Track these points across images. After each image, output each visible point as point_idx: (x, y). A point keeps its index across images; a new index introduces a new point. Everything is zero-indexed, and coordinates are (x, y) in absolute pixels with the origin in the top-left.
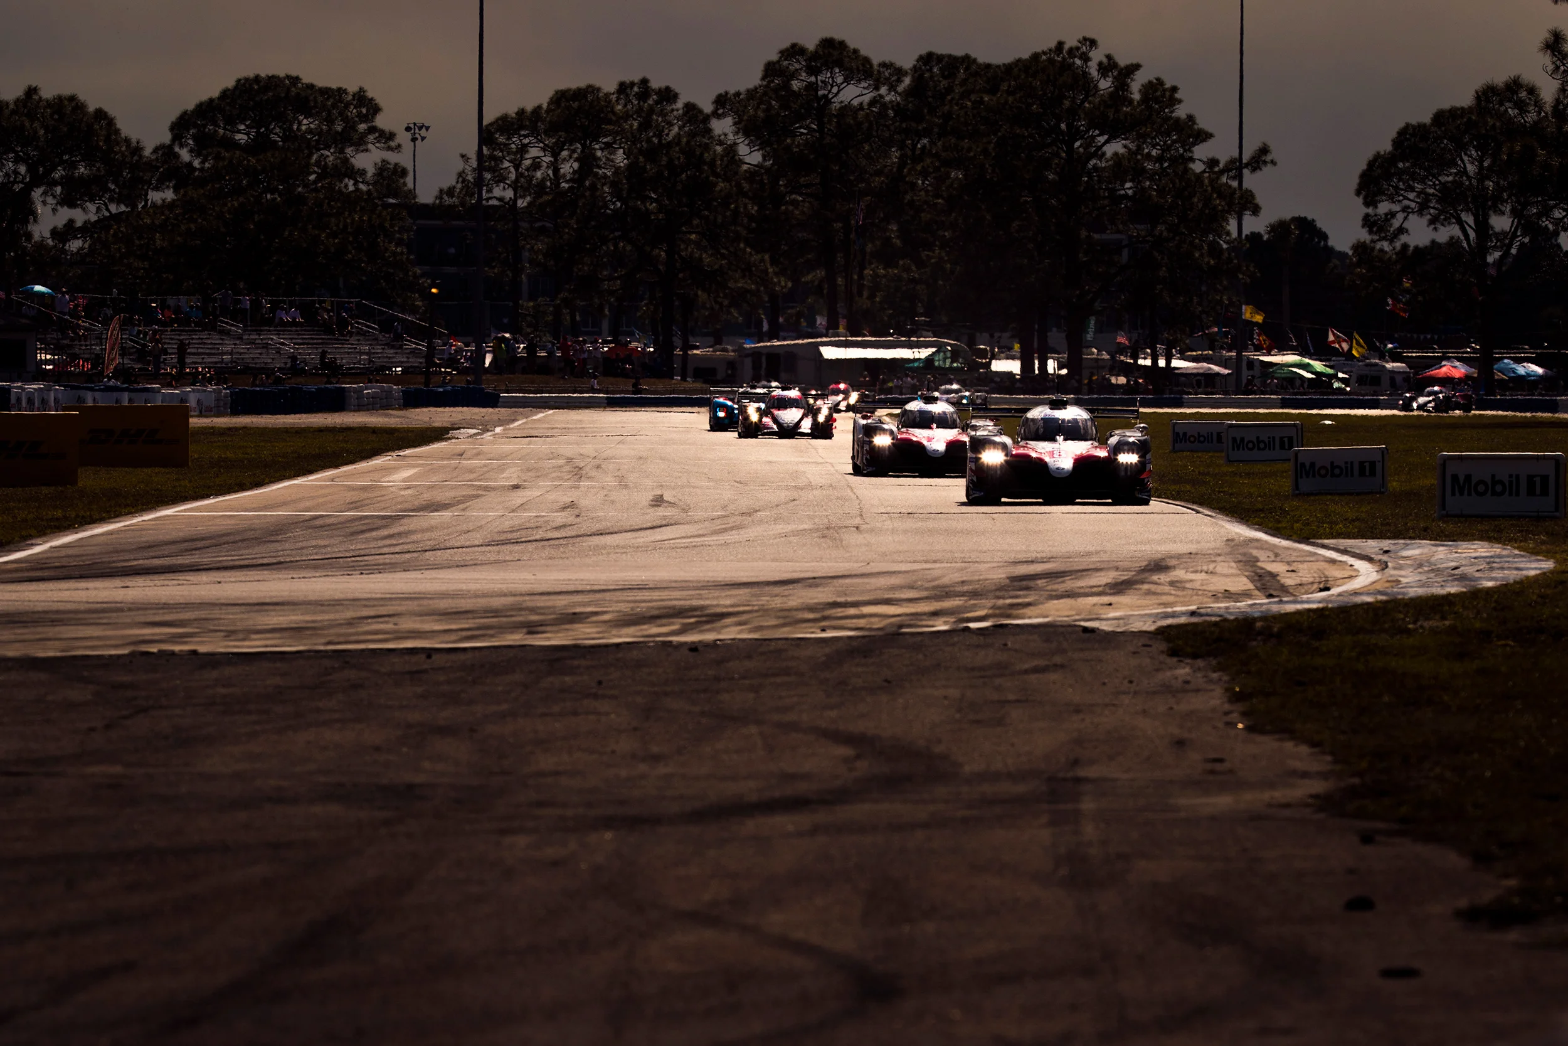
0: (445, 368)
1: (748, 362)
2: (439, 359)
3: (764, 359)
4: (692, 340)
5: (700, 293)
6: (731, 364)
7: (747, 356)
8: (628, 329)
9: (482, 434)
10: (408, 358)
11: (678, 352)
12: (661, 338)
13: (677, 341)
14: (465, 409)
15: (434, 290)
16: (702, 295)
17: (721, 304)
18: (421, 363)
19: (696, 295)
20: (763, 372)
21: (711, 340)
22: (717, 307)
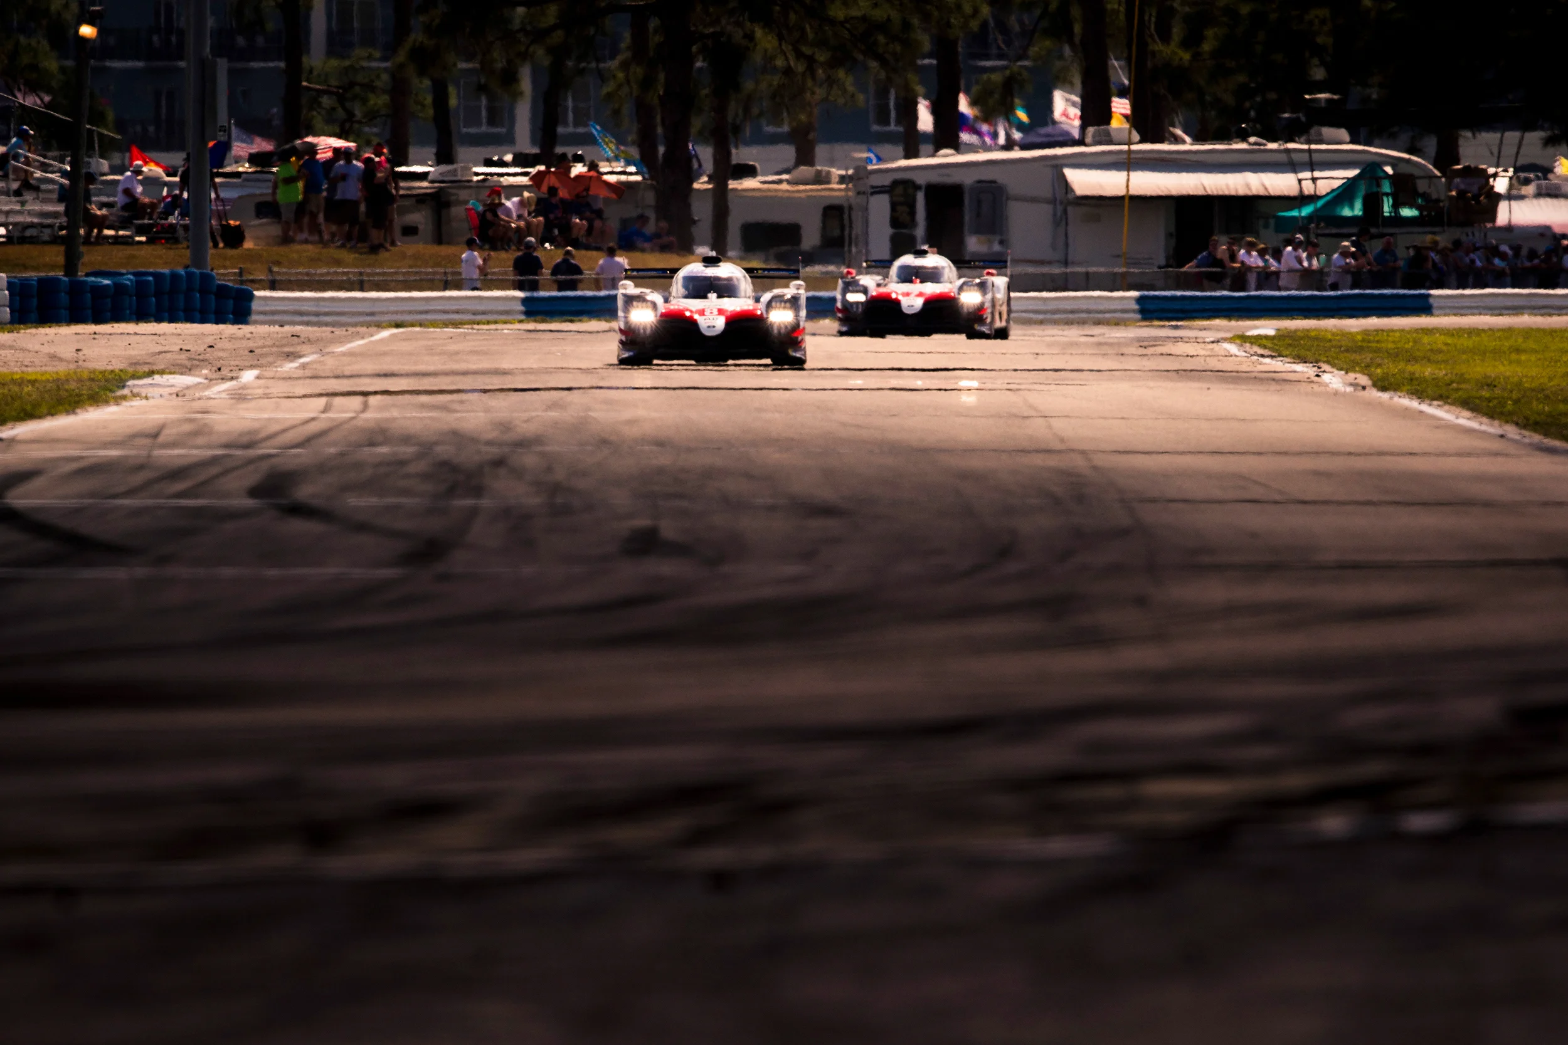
0: (116, 229)
1: (880, 207)
2: (102, 205)
3: (920, 198)
4: (741, 155)
5: (759, 33)
6: (834, 212)
7: (878, 190)
8: (581, 130)
9: (208, 387)
10: (23, 203)
11: (702, 184)
12: (661, 150)
13: (705, 154)
14: (165, 327)
15: (86, 30)
16: (765, 40)
17: (811, 61)
18: (55, 215)
19: (750, 37)
20: (920, 231)
21: (788, 152)
22: (800, 68)
